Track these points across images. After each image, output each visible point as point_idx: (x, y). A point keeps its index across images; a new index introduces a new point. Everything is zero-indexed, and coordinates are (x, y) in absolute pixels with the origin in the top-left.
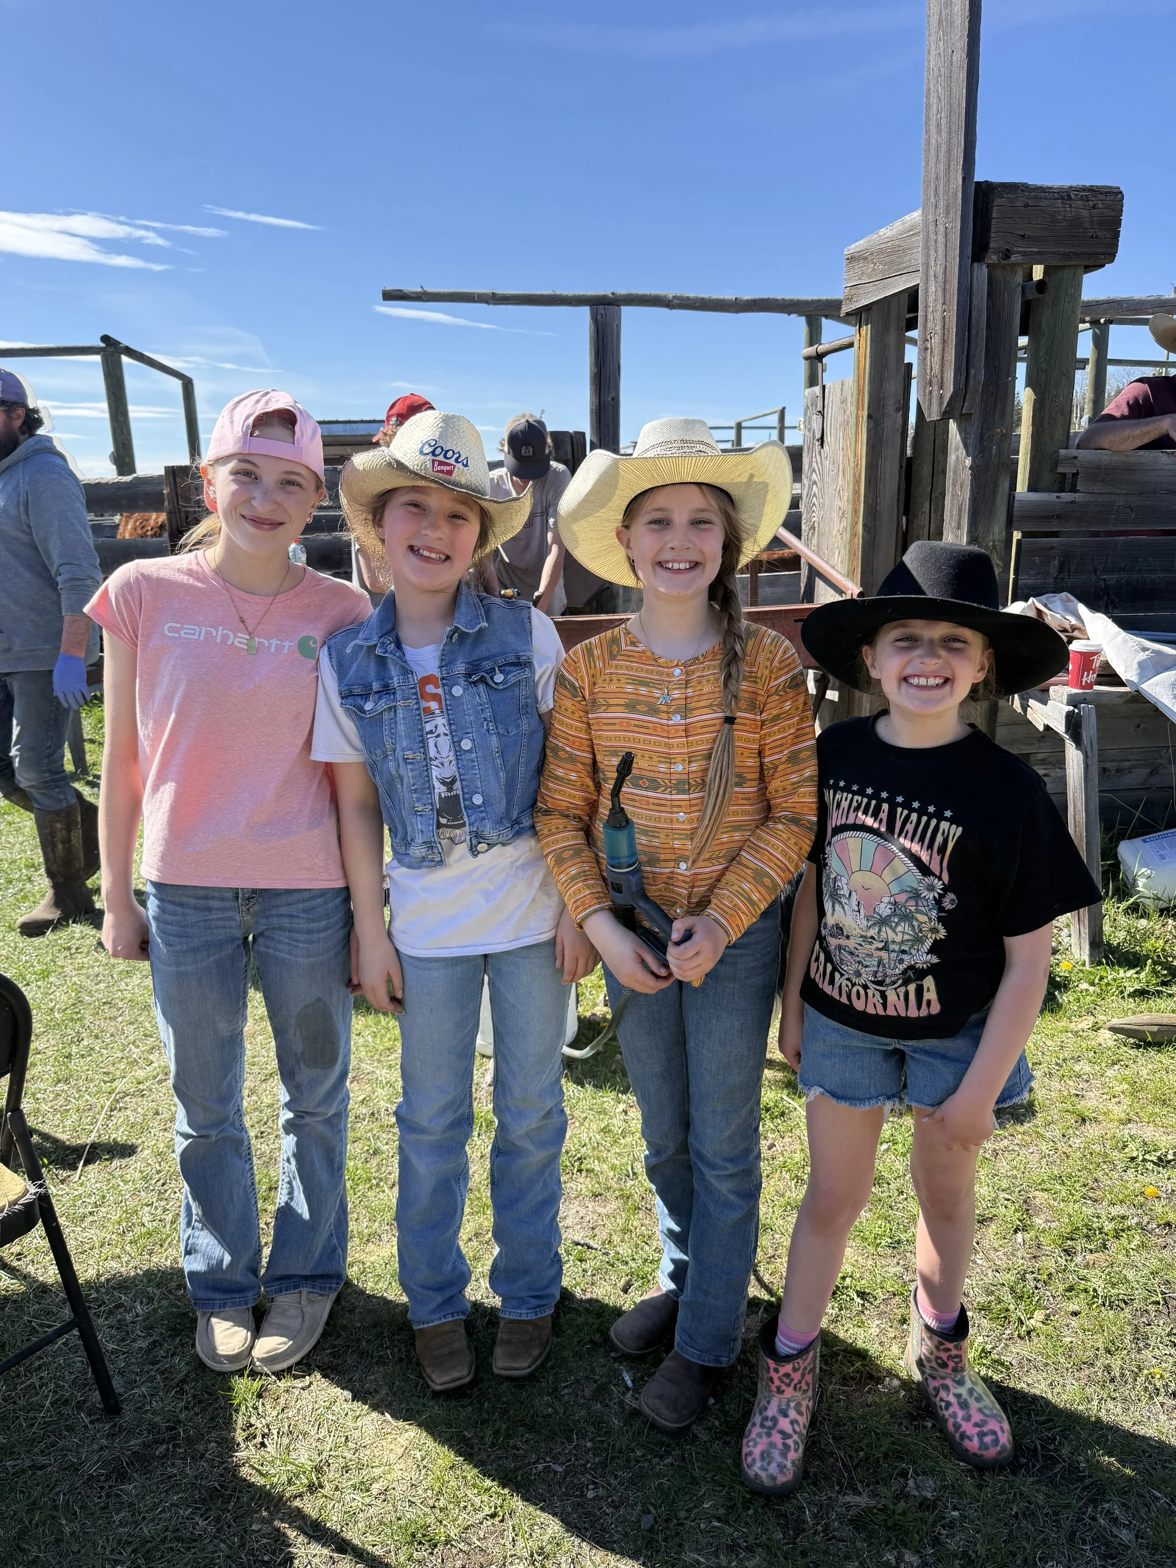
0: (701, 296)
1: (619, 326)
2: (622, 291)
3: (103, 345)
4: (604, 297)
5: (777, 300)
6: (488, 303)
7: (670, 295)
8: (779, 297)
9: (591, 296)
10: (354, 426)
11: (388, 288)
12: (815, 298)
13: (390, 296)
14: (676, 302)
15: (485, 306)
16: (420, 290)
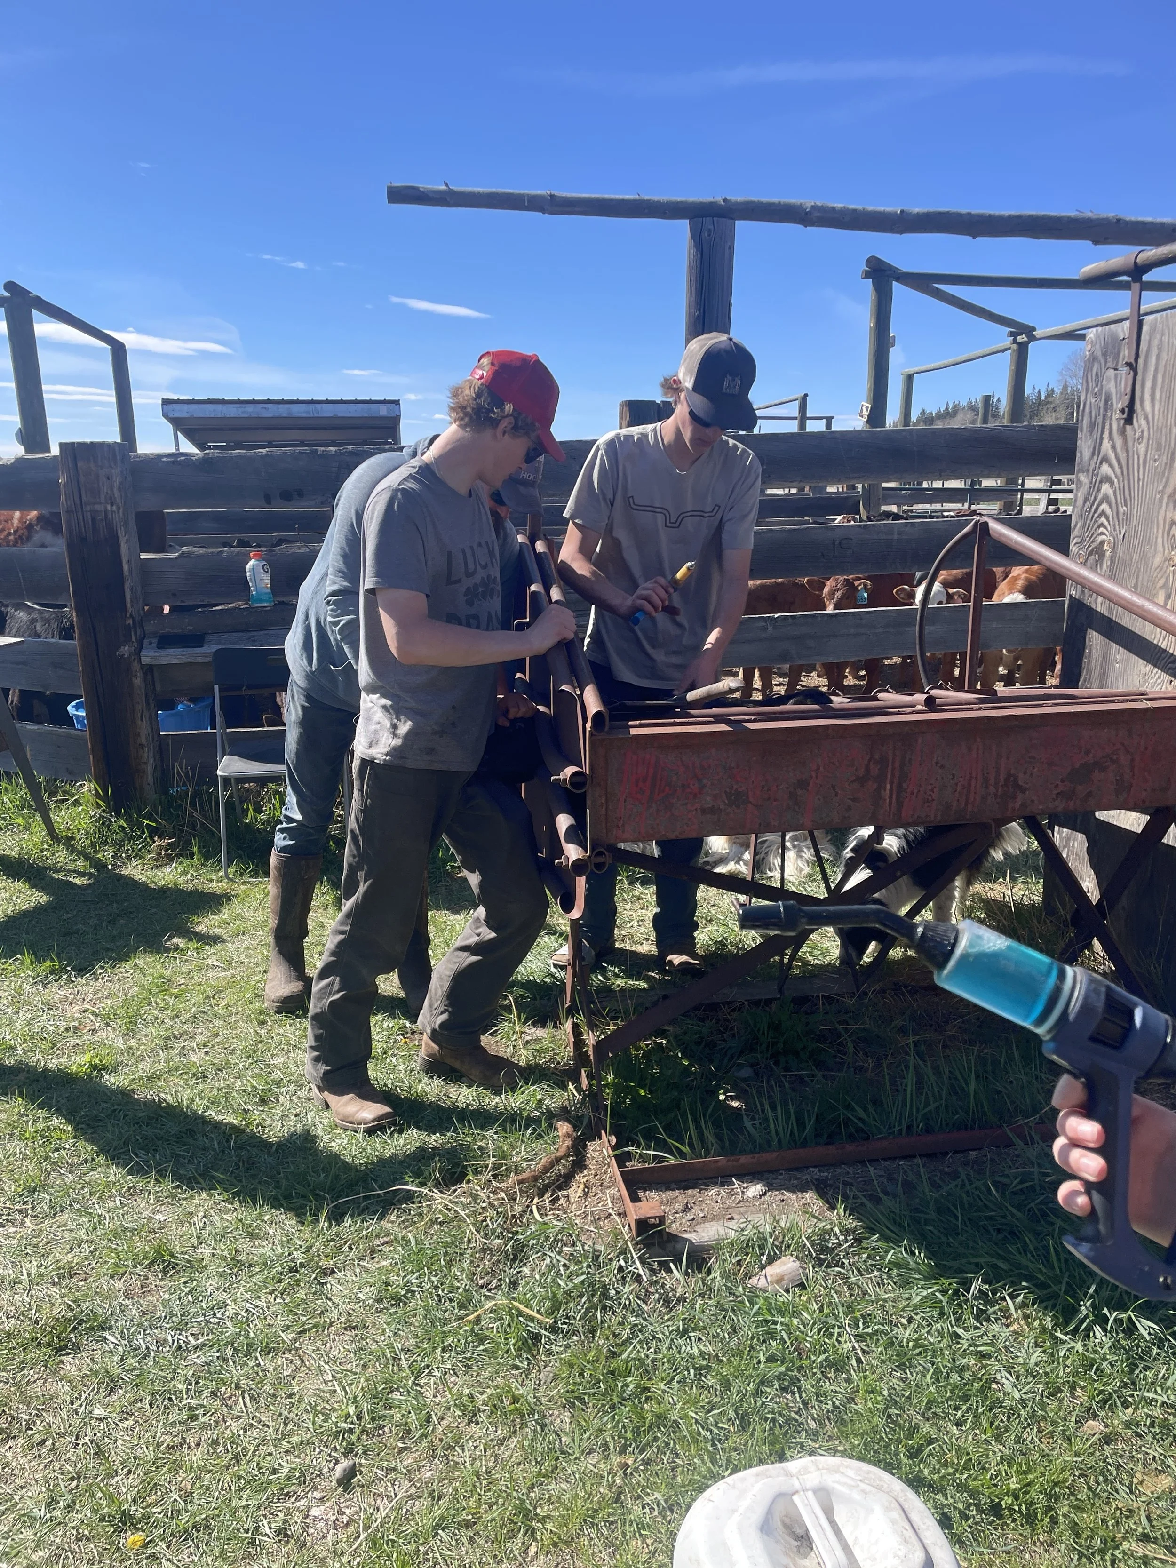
0: (852, 206)
1: (731, 248)
2: (738, 197)
3: (7, 294)
4: (712, 205)
5: (959, 215)
6: (542, 210)
7: (808, 202)
8: (964, 211)
9: (693, 203)
10: (318, 406)
11: (397, 184)
12: (1014, 212)
13: (398, 195)
14: (817, 214)
15: (538, 215)
16: (444, 187)
